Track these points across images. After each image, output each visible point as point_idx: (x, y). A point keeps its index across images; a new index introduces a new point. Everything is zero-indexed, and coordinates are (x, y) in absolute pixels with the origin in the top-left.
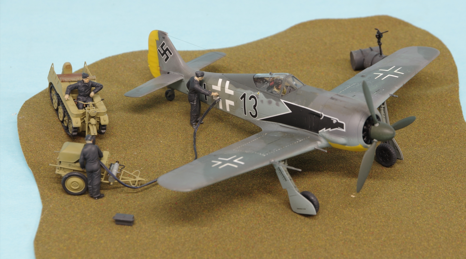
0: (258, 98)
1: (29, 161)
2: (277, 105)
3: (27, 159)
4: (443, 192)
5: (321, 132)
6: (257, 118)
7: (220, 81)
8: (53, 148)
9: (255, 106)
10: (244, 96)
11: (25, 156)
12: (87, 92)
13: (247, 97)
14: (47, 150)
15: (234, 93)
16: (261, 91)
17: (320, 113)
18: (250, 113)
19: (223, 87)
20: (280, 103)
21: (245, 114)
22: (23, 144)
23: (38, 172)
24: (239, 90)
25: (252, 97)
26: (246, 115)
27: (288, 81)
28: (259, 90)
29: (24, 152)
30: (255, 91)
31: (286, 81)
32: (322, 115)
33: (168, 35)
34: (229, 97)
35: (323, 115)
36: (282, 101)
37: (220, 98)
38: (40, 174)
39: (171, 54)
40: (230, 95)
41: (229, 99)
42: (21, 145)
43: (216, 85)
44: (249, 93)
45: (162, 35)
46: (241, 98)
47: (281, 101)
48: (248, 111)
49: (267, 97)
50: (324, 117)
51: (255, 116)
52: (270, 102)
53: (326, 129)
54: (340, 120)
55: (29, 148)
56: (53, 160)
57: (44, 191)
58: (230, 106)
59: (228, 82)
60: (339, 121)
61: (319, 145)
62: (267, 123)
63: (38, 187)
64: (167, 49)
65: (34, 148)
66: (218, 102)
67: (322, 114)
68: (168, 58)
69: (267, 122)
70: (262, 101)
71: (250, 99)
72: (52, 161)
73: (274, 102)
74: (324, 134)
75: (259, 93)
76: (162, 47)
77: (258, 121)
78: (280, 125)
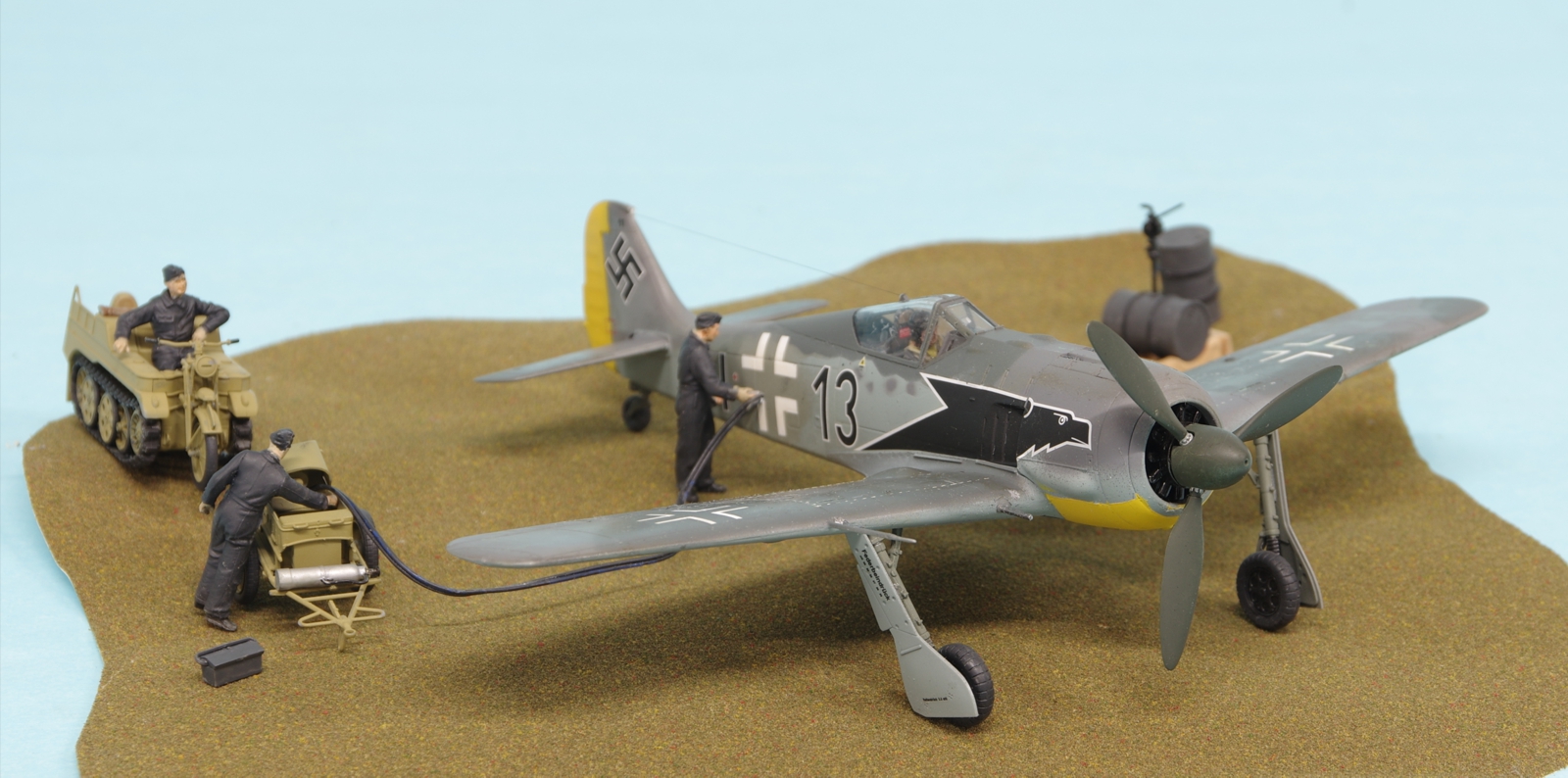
0: (860, 376)
1: (59, 551)
2: (911, 390)
3: (53, 547)
4: (1383, 618)
5: (1021, 460)
6: (857, 446)
7: (765, 338)
8: (136, 521)
9: (851, 406)
10: (823, 378)
11: (47, 537)
12: (183, 327)
13: (832, 378)
14: (119, 526)
15: (799, 371)
16: (871, 356)
17: (1024, 399)
18: (839, 429)
19: (769, 359)
20: (918, 384)
21: (826, 437)
22: (41, 506)
23: (90, 579)
24: (813, 359)
25: (847, 376)
26: (828, 441)
27: (945, 313)
28: (864, 353)
29: (43, 527)
30: (853, 358)
31: (940, 314)
32: (1029, 403)
33: (632, 211)
34: (786, 387)
35: (1033, 404)
36: (925, 376)
37: (762, 396)
38: (97, 585)
39: (639, 272)
40: (786, 380)
41: (785, 393)
42: (37, 509)
43: (753, 353)
44: (836, 366)
45: (618, 216)
46: (817, 386)
47: (921, 377)
48: (834, 425)
49: (884, 371)
50: (1035, 407)
51: (849, 441)
52: (891, 387)
53: (1036, 449)
54: (1076, 416)
55: (60, 519)
56: (138, 553)
57: (109, 629)
58: (788, 416)
59: (784, 341)
60: (1074, 418)
61: (1014, 503)
62: (881, 455)
63: (91, 621)
64: (630, 259)
65: (78, 519)
66: (756, 408)
67: (1031, 400)
68: (631, 285)
69: (883, 452)
70: (870, 386)
71: (839, 385)
72: (136, 556)
73: (902, 382)
74: (1031, 466)
75: (865, 362)
76: (616, 252)
77: (859, 455)
78: (916, 455)
